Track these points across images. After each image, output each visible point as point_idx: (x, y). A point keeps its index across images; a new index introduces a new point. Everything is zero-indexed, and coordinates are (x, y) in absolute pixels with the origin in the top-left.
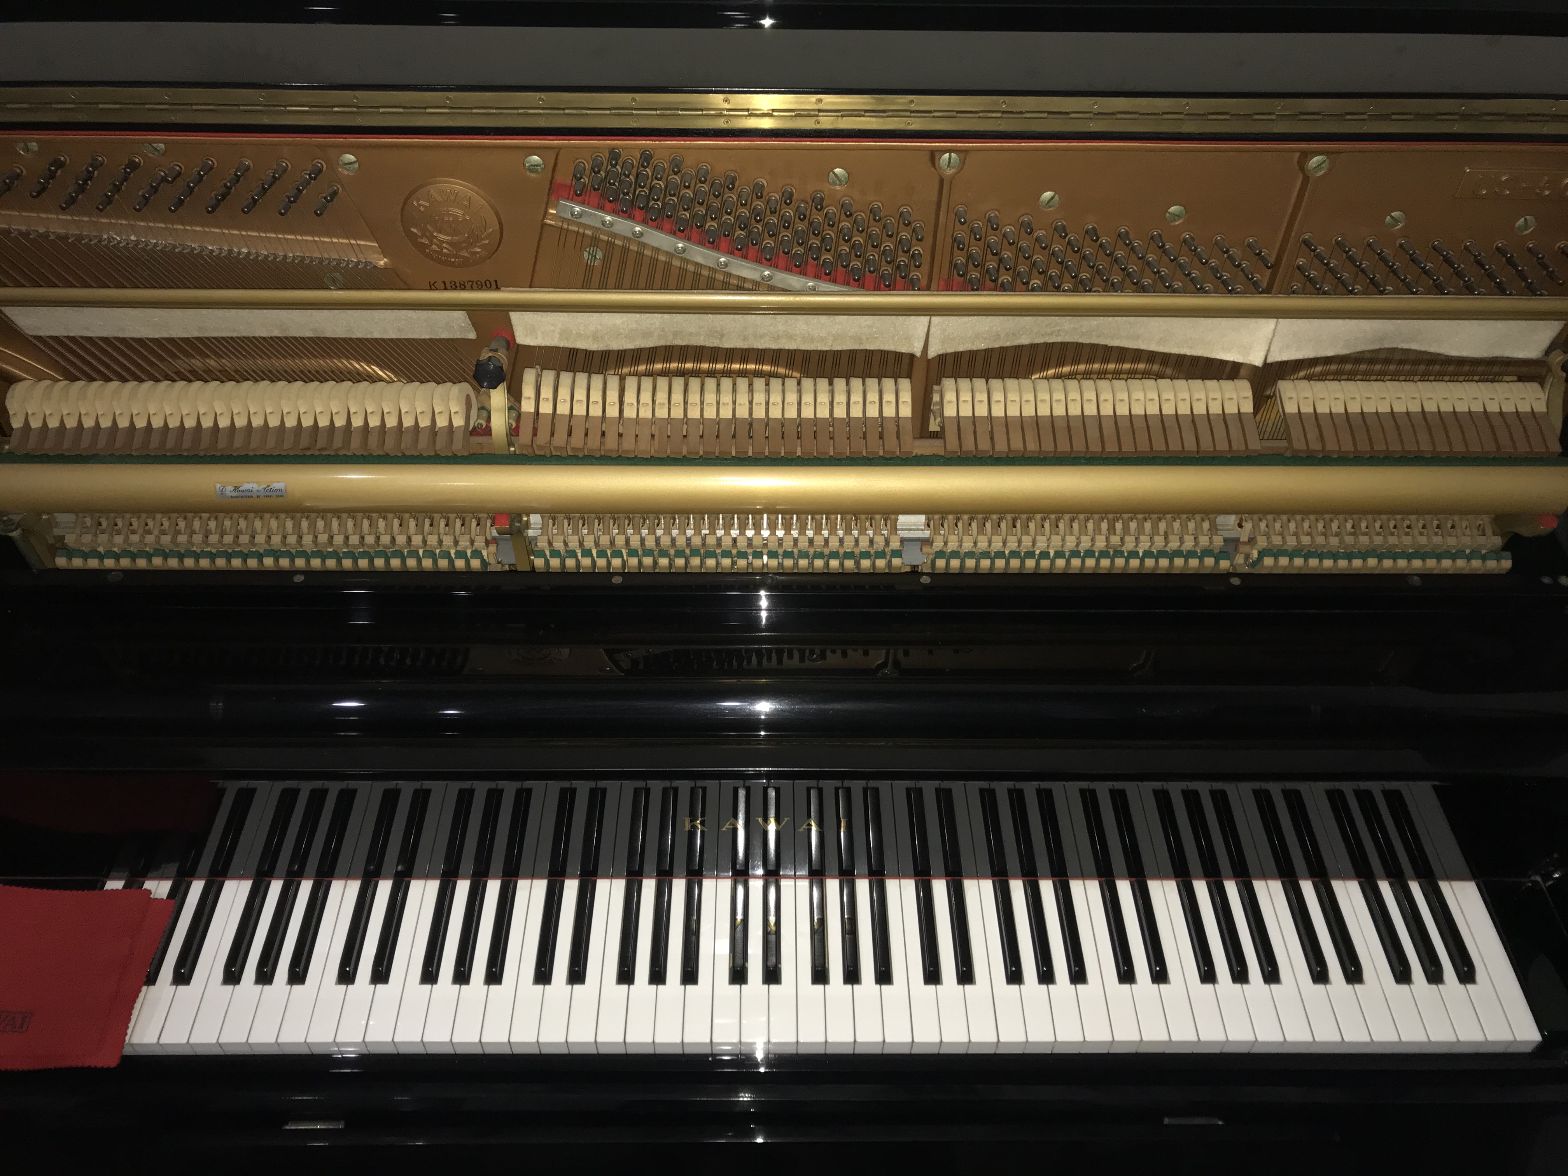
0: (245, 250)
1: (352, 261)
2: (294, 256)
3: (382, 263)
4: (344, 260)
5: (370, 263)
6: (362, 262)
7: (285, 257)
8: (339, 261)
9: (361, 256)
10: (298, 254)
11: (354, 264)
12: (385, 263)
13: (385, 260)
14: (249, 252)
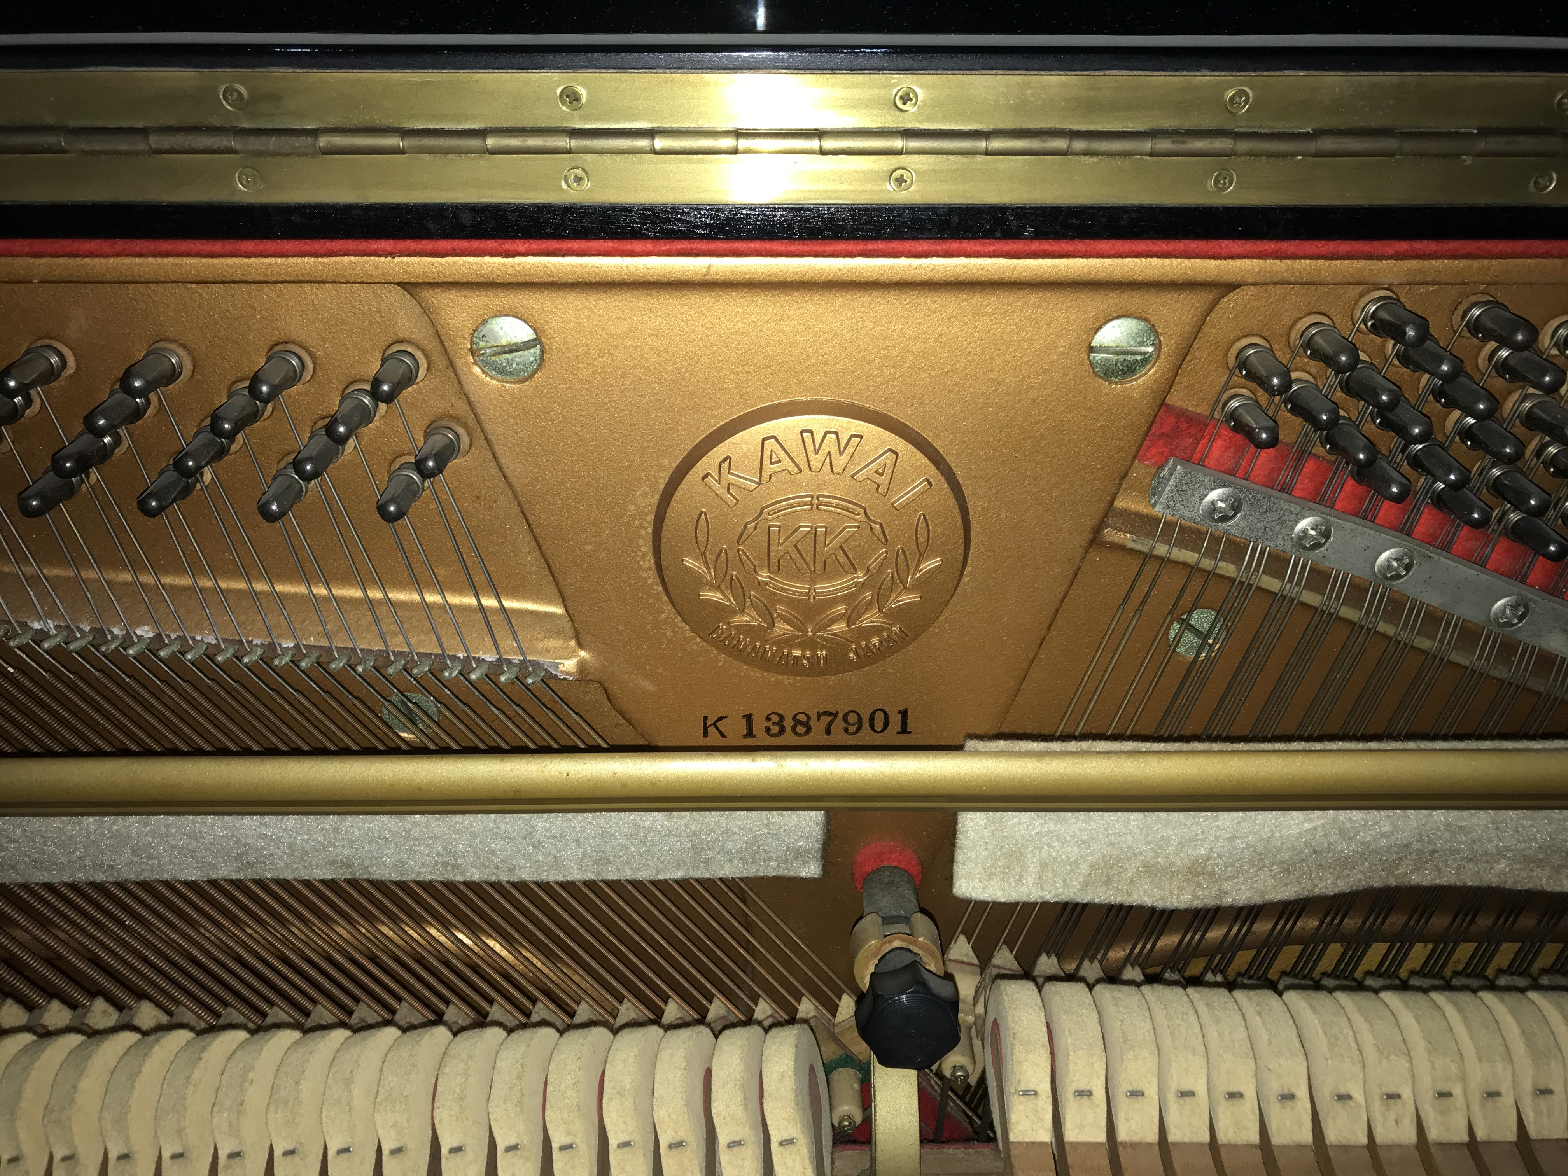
0: (145, 632)
1: (479, 661)
2: (297, 646)
3: (569, 665)
4: (454, 658)
5: (536, 665)
6: (509, 662)
7: (271, 649)
8: (440, 662)
9: (508, 645)
10: (312, 641)
11: (484, 669)
12: (582, 666)
13: (583, 654)
14: (159, 636)
